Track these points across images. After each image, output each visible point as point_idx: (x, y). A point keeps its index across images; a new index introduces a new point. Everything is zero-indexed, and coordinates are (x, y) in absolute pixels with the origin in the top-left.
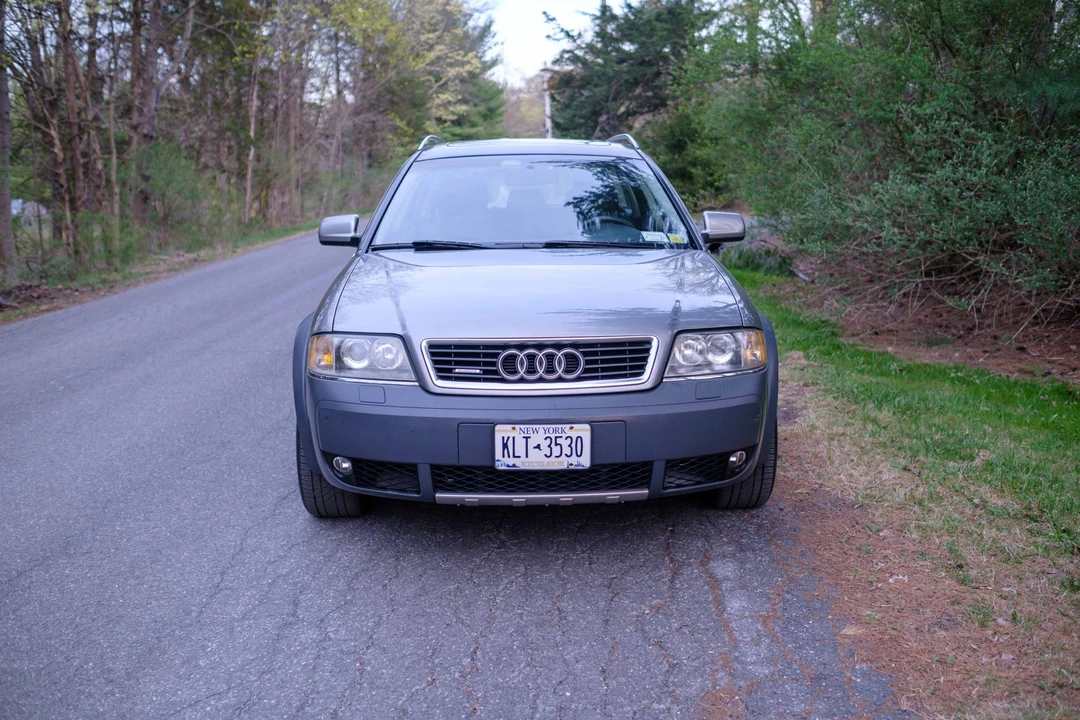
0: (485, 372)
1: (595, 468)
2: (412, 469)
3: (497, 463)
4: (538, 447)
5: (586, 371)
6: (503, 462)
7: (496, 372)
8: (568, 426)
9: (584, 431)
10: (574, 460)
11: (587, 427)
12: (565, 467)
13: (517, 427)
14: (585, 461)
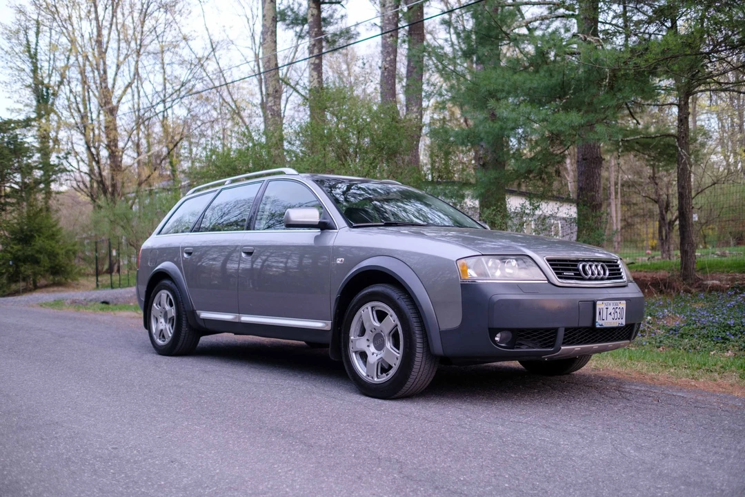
0: (575, 274)
1: (626, 325)
2: (555, 330)
3: (597, 324)
4: (610, 314)
5: (610, 275)
6: (600, 323)
7: (580, 275)
8: (619, 302)
9: (623, 304)
10: (620, 321)
11: (624, 302)
12: (617, 325)
13: (604, 302)
14: (623, 322)
